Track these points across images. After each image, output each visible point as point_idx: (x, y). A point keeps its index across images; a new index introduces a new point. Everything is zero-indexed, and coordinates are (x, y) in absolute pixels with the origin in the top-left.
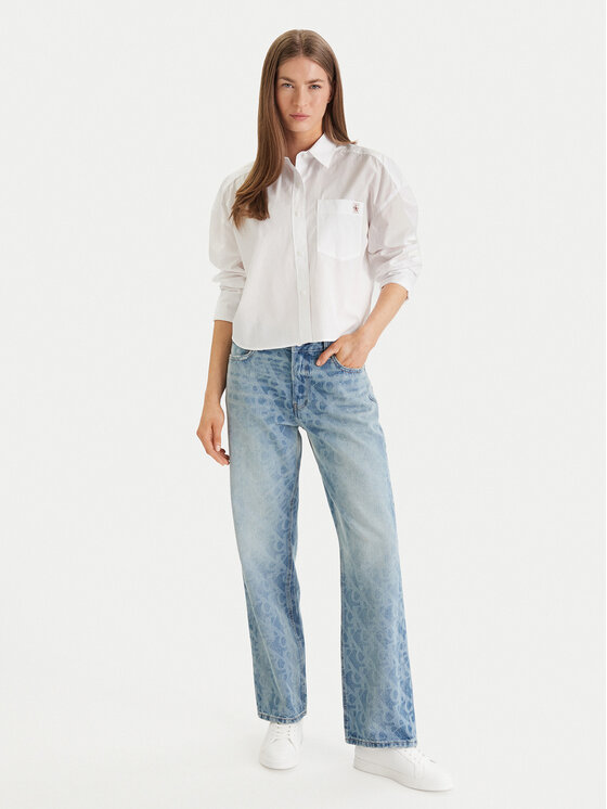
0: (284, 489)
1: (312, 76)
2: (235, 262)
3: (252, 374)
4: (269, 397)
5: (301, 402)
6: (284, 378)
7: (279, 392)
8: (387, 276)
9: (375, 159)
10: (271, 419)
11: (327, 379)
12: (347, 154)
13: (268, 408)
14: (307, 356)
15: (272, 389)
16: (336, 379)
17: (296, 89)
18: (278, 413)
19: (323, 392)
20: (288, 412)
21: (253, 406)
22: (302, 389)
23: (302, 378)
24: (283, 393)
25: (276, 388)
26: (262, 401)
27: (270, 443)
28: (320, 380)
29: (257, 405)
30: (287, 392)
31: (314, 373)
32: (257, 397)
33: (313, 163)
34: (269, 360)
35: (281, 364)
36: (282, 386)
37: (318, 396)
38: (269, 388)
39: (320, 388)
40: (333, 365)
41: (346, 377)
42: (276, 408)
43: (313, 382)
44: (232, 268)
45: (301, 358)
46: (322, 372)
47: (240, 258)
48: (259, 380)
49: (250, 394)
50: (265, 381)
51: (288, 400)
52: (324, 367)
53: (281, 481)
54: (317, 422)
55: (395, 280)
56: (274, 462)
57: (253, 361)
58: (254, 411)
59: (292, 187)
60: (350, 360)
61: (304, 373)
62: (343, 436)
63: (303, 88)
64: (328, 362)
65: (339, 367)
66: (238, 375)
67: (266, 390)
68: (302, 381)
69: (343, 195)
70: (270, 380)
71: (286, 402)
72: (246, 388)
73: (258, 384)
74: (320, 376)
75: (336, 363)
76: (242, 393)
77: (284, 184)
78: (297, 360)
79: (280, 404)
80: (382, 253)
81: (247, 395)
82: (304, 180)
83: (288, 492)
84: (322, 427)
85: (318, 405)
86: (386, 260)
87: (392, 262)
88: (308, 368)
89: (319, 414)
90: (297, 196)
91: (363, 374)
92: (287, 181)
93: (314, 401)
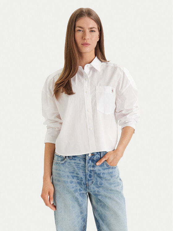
0: (81, 221)
1: (91, 26)
2: (55, 115)
3: (67, 170)
4: (75, 180)
5: (90, 182)
6: (82, 171)
7: (80, 178)
8: (125, 123)
9: (120, 69)
10: (76, 191)
11: (102, 171)
12: (107, 66)
13: (74, 185)
14: (93, 161)
15: (77, 177)
16: (106, 171)
17: (84, 32)
18: (79, 187)
19: (100, 177)
20: (84, 187)
21: (68, 185)
22: (90, 176)
23: (91, 171)
24: (82, 178)
25: (78, 176)
26: (72, 182)
27: (76, 201)
28: (99, 172)
29: (69, 184)
30: (84, 178)
31: (96, 169)
32: (69, 180)
33: (93, 69)
34: (75, 163)
35: (80, 165)
36: (81, 175)
37: (98, 179)
38: (74, 176)
39: (99, 175)
40: (105, 165)
41: (111, 170)
42: (78, 185)
43: (95, 173)
44: (54, 118)
45: (90, 162)
46: (100, 168)
47: (59, 113)
48: (70, 173)
49: (66, 179)
50: (73, 173)
51: (84, 181)
52: (101, 166)
53: (80, 218)
54: (98, 191)
55: (129, 125)
56: (77, 209)
57: (67, 163)
58: (68, 187)
59: (83, 80)
60: (112, 163)
61: (92, 169)
62: (110, 198)
63: (87, 31)
64: (103, 163)
65: (108, 166)
66: (60, 170)
67: (73, 177)
68: (91, 172)
69: (108, 84)
70: (75, 172)
71: (83, 182)
72: (64, 176)
73: (69, 175)
74: (99, 170)
75: (106, 164)
76: (62, 179)
77: (79, 78)
78: (89, 163)
79: (80, 184)
80: (123, 112)
81: (64, 179)
82: (89, 77)
83: (83, 223)
84: (100, 194)
85: (98, 183)
86: (124, 115)
87: (128, 116)
88: (93, 166)
89: (98, 187)
90: (86, 84)
91: (117, 168)
92: (80, 77)
93: (97, 181)
